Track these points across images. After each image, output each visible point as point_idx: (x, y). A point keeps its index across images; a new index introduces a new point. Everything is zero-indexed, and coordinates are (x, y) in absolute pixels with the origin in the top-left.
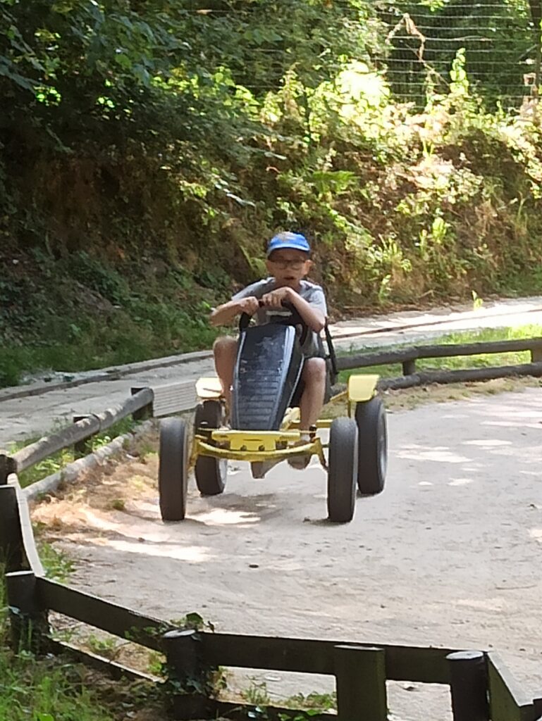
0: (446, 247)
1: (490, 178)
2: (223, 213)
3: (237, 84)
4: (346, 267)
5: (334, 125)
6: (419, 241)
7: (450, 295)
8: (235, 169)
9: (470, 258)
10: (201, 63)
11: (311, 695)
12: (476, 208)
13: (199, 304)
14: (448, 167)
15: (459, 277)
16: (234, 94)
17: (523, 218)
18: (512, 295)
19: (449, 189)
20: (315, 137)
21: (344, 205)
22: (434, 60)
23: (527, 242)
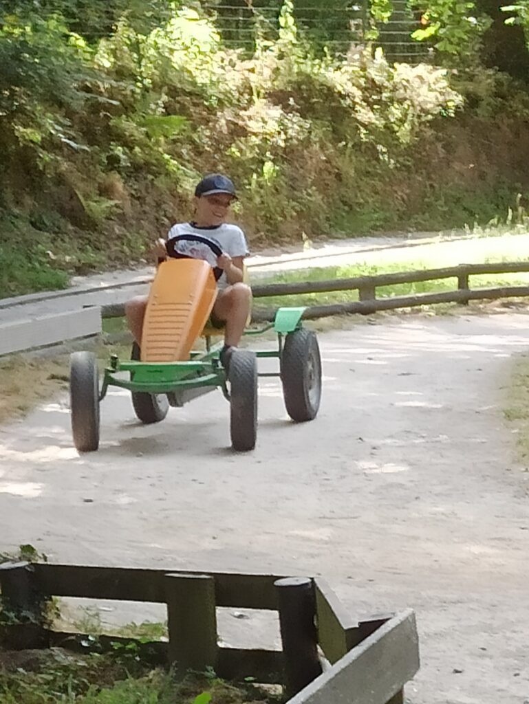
0: (277, 190)
1: (319, 122)
2: (59, 158)
3: (72, 31)
4: (179, 210)
5: (166, 71)
6: (250, 184)
7: (280, 236)
8: (70, 114)
9: (300, 200)
10: (35, 10)
11: (143, 624)
12: (305, 151)
13: (35, 248)
14: (277, 112)
15: (289, 218)
16: (67, 41)
17: (351, 161)
18: (341, 236)
19: (279, 133)
20: (147, 82)
21: (177, 150)
22: (263, 6)
23: (356, 185)
